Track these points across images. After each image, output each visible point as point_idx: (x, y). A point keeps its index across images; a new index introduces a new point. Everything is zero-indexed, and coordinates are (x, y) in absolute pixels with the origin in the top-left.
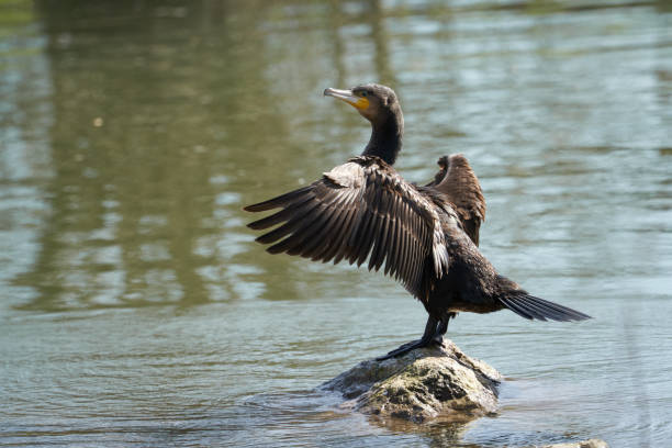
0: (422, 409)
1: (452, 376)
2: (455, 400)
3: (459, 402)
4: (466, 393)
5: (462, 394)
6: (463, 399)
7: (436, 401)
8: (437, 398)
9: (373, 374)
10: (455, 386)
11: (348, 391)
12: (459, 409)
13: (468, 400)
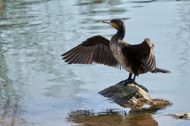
0: (133, 101)
1: (139, 92)
2: (141, 98)
3: (142, 99)
4: (143, 97)
5: (142, 97)
6: (143, 98)
7: (136, 99)
8: (136, 98)
9: (115, 90)
10: (140, 95)
11: (108, 95)
12: (142, 101)
13: (144, 98)
